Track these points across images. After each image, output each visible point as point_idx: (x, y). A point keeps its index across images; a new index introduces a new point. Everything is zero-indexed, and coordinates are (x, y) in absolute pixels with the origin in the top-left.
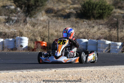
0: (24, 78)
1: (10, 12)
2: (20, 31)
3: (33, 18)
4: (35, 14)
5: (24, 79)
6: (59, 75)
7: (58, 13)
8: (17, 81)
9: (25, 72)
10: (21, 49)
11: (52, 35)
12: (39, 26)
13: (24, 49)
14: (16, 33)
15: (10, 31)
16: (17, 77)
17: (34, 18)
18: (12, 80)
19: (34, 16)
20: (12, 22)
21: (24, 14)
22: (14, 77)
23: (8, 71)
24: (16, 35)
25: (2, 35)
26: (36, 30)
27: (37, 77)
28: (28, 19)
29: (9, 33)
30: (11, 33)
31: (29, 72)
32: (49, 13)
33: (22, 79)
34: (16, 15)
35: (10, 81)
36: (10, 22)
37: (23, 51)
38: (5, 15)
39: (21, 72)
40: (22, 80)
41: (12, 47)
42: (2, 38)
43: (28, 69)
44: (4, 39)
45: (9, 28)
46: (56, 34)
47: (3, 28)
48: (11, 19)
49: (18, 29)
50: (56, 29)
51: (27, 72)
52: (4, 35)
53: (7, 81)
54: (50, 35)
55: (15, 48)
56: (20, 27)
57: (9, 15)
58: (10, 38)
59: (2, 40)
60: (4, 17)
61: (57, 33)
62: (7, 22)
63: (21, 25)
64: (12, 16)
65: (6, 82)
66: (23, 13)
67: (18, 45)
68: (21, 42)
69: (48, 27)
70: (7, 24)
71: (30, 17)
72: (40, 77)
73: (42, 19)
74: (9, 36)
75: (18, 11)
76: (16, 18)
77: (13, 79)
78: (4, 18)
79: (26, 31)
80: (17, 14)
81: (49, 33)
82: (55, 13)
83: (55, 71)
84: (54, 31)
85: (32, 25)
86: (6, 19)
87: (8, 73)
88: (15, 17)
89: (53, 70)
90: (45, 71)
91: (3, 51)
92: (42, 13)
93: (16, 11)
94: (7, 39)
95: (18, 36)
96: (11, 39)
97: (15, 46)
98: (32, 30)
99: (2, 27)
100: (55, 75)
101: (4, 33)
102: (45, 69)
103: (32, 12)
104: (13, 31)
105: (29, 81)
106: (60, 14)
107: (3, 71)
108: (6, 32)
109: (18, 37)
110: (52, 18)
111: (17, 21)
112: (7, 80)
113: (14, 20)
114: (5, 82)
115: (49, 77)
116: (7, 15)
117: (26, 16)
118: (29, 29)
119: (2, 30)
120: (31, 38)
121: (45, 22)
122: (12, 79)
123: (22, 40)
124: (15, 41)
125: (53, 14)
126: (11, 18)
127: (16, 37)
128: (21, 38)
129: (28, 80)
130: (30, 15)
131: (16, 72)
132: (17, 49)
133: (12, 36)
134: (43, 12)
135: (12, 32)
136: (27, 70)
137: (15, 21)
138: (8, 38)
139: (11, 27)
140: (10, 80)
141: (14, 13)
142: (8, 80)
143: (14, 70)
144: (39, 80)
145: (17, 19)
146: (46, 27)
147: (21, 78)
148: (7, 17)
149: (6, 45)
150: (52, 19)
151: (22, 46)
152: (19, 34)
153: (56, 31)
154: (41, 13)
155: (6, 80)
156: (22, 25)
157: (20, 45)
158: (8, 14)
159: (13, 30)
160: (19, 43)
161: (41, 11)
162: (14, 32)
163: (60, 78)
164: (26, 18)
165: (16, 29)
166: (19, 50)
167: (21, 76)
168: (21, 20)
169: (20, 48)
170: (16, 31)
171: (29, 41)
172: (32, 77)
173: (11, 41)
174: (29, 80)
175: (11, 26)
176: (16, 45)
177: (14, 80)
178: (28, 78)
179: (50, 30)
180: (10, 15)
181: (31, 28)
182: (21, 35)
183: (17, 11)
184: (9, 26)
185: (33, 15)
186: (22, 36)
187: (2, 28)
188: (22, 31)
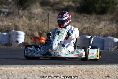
2: (15, 24)
3: (26, 11)
4: (28, 6)
14: (11, 26)
15: (3, 25)
19: (28, 8)
20: (3, 14)
24: (11, 29)
26: (33, 24)
29: (2, 26)
30: (5, 27)
32: (45, 5)
34: (7, 7)
36: (1, 15)
45: (2, 21)
49: (13, 22)
64: (2, 8)
67: (13, 40)
68: (17, 37)
71: (24, 9)
76: (7, 10)
79: (22, 25)
92: (36, 5)
93: (6, 2)
95: (13, 30)
96: (5, 34)
97: (10, 41)
98: (28, 24)
109: (14, 31)
111: (9, 14)
123: (17, 34)
124: (10, 36)
125: (48, 7)
127: (10, 31)
133: (6, 30)
134: (38, 4)
135: (6, 25)
137: (6, 13)
139: (4, 19)
145: (9, 11)
152: (13, 27)
154: (35, 6)
156: (17, 18)
159: (7, 23)
160: (14, 38)
161: (35, 3)
162: (9, 25)
165: (10, 22)
170: (10, 24)
171: (25, 36)
173: (5, 35)
181: (27, 21)
186: (17, 30)
188: (17, 24)
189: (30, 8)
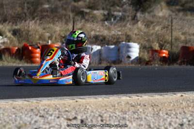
0: (133, 106)
1: (112, 3)
2: (126, 33)
3: (147, 14)
4: (150, 6)
5: (133, 108)
6: (188, 102)
7: (186, 5)
8: (122, 111)
9: (134, 98)
10: (128, 62)
11: (177, 39)
12: (157, 25)
13: (132, 62)
14: (121, 36)
15: (111, 34)
16: (121, 105)
17: (149, 13)
18: (115, 110)
19: (149, 10)
20: (114, 20)
21: (133, 8)
22: (117, 105)
23: (107, 96)
24: (120, 40)
25: (98, 40)
26: (152, 32)
27: (153, 105)
28: (139, 14)
29: (109, 36)
30: (112, 37)
31: (141, 97)
32: (173, 5)
33: (129, 108)
34: (121, 9)
35: (111, 112)
36: (111, 20)
37: (131, 65)
38: (103, 9)
39: (128, 98)
40: (129, 110)
41: (113, 59)
42: (98, 45)
43: (138, 93)
44: (102, 47)
45: (109, 29)
46: (183, 38)
47: (100, 29)
48: (113, 15)
49: (124, 30)
50: (184, 31)
51: (138, 98)
52: (102, 41)
53: (106, 111)
54: (173, 40)
55: (119, 59)
56: (126, 28)
57: (110, 9)
58: (112, 45)
59: (99, 47)
60: (102, 11)
61: (185, 37)
62: (106, 20)
63: (128, 25)
64: (114, 11)
65: (105, 113)
66: (132, 6)
67: (124, 55)
68: (129, 51)
69: (170, 27)
70: (106, 23)
71: (143, 11)
72: (157, 106)
73: (161, 14)
74: (109, 41)
75: (124, 2)
77: (116, 107)
78: (101, 14)
79: (136, 34)
80: (122, 7)
81: (172, 37)
82: (182, 5)
83: (182, 96)
84: (181, 33)
85: (145, 24)
86: (104, 15)
87: (107, 99)
88: (119, 11)
89: (179, 94)
90: (166, 96)
91: (99, 65)
92: (161, 6)
93: (120, 3)
94: (106, 46)
95: (123, 41)
96: (113, 47)
97: (119, 56)
98: (145, 33)
99: (98, 27)
100: (181, 101)
101: (101, 37)
102: (165, 93)
103: (146, 4)
104: (116, 34)
105: (141, 112)
106: (190, 7)
107: (100, 96)
108: (105, 35)
109: (124, 43)
110: (177, 12)
111: (122, 19)
112: (106, 109)
113: (118, 16)
114: (103, 112)
115: (172, 105)
116: (107, 9)
117: (137, 10)
118: (141, 30)
119: (99, 31)
120: (143, 45)
121: (166, 19)
122: (113, 108)
123: (129, 47)
124: (119, 50)
125: (178, 7)
126: (112, 13)
127: (120, 42)
128: (128, 45)
129: (138, 110)
130: (142, 8)
131: (119, 97)
132: (121, 61)
133: (114, 41)
134: (163, 4)
135: (114, 35)
136: (138, 95)
137: (118, 18)
138: (108, 44)
139: (112, 27)
140: (111, 110)
141: (118, 6)
142: (108, 110)
143: (116, 94)
144: (155, 110)
145: (122, 14)
146: (167, 27)
147: (128, 106)
148: (106, 12)
149: (104, 56)
150: (176, 15)
151: (129, 57)
152: (124, 37)
153: (183, 34)
154: (159, 6)
155: (104, 110)
156: (130, 24)
157: (126, 55)
158: (108, 7)
159: (115, 32)
160: (124, 52)
161: (159, 3)
162: (118, 35)
163: (190, 106)
164: (136, 13)
165: (119, 31)
166: (125, 64)
167: (128, 103)
168: (128, 16)
169: (126, 59)
170: (120, 33)
171: (140, 48)
172: (145, 106)
173: (113, 49)
174: (141, 110)
175: (113, 25)
176: (121, 55)
177: (117, 110)
178: (139, 107)
179: (173, 32)
180: (112, 8)
181: (144, 28)
182: (129, 39)
183: (122, 3)
184: (110, 26)
185: (148, 8)
186: (129, 42)
187: (98, 30)
188: (129, 33)
189: (151, 9)
